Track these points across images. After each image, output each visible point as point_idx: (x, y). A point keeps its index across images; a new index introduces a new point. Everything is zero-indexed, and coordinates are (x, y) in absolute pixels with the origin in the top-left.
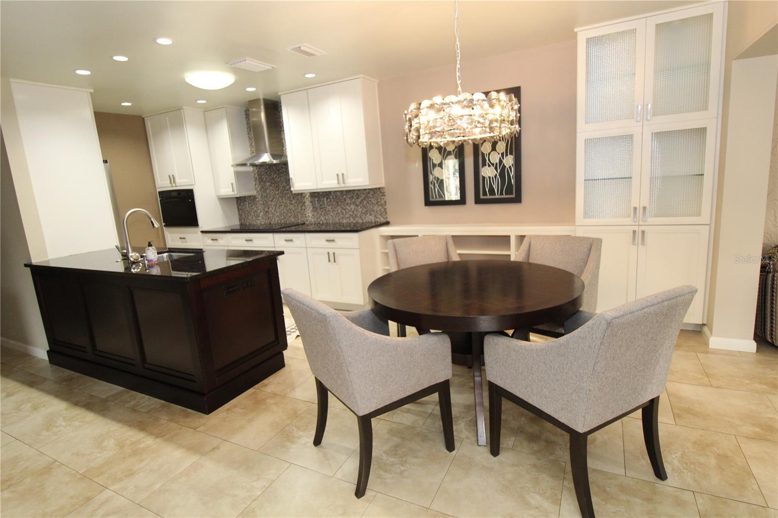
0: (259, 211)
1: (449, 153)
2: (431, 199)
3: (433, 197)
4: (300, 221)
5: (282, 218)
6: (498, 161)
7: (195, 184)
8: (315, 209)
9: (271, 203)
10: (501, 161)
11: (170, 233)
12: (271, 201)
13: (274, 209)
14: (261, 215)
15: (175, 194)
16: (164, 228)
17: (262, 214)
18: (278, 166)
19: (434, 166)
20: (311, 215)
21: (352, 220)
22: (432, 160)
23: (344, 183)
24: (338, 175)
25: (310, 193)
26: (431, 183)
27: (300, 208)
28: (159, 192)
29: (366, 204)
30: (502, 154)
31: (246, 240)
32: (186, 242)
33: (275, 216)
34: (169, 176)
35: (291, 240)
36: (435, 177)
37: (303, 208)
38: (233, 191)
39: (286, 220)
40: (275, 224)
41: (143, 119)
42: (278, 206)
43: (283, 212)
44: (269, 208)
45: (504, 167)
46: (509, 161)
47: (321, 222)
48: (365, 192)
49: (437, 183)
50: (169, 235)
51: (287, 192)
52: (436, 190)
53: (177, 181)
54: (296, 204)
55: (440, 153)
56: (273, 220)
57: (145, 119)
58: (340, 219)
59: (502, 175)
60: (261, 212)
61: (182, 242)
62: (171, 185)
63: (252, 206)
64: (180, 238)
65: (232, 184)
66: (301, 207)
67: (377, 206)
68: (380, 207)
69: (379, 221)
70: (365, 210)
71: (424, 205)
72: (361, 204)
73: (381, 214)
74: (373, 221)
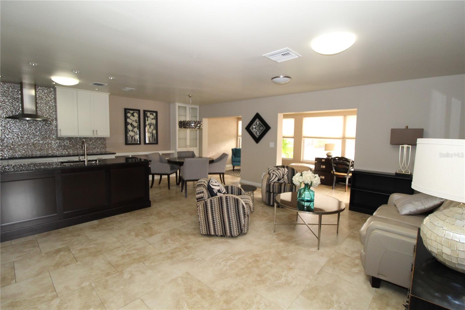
1: (135, 127)
2: (128, 143)
3: (129, 142)
6: (151, 132)
10: (152, 132)
19: (129, 131)
22: (129, 129)
23: (97, 134)
24: (93, 131)
25: (61, 138)
26: (128, 137)
29: (95, 144)
30: (153, 130)
45: (153, 133)
46: (154, 132)
48: (95, 139)
49: (130, 137)
52: (130, 139)
55: (132, 126)
59: (152, 135)
67: (101, 145)
68: (103, 145)
69: (102, 151)
70: (94, 146)
71: (125, 144)
72: (92, 144)
73: (103, 148)
74: (99, 151)
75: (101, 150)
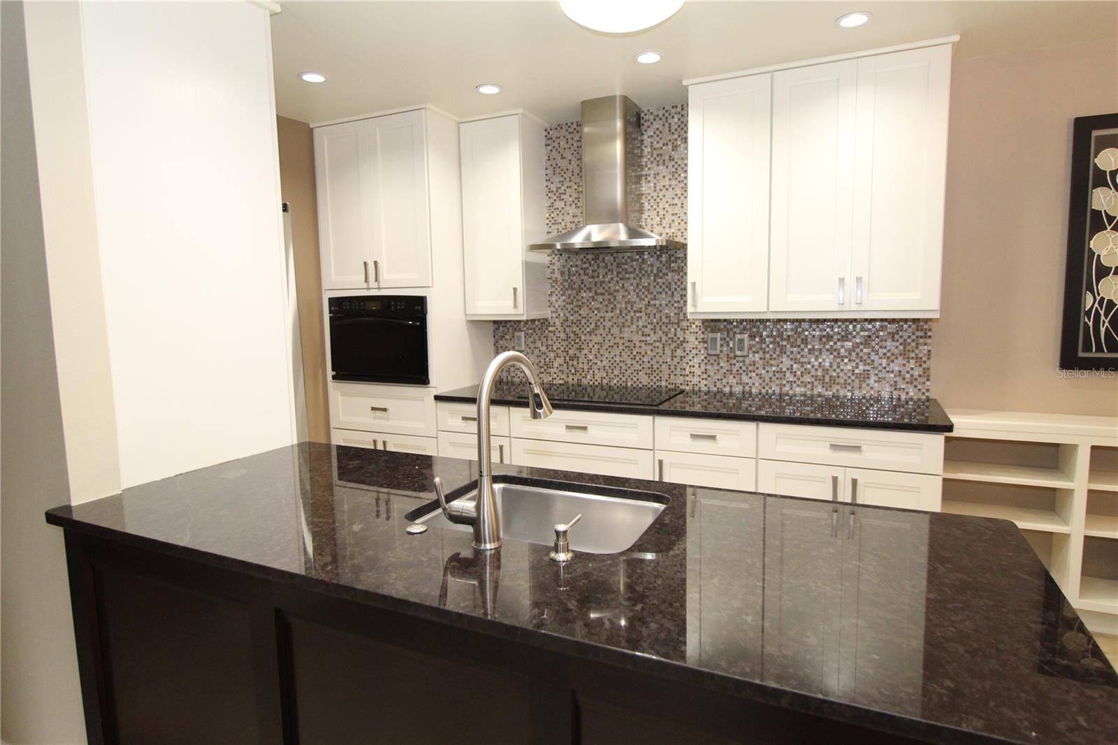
0: (552, 355)
2: (1081, 353)
3: (1088, 349)
4: (664, 383)
5: (616, 372)
7: (432, 287)
8: (712, 358)
9: (588, 337)
11: (343, 394)
12: (590, 333)
13: (594, 351)
14: (556, 365)
15: (374, 307)
16: (332, 384)
17: (560, 361)
18: (620, 255)
20: (698, 371)
21: (819, 389)
22: (1099, 256)
23: (860, 301)
24: (842, 283)
25: (704, 321)
26: (1088, 313)
27: (668, 352)
28: (330, 300)
29: (869, 356)
31: (568, 427)
32: (387, 419)
33: (594, 367)
34: (365, 263)
35: (713, 437)
36: (1102, 299)
37: (679, 352)
38: (515, 306)
39: (624, 379)
40: (593, 387)
41: (310, 132)
42: (606, 346)
43: (618, 359)
44: (580, 349)
47: (727, 390)
49: (1106, 316)
50: (340, 397)
51: (638, 314)
52: (1103, 330)
53: (385, 276)
54: (657, 344)
56: (589, 377)
57: (317, 133)
58: (782, 386)
60: (557, 356)
61: (375, 418)
62: (365, 285)
63: (534, 342)
64: (373, 409)
65: (515, 290)
66: (674, 351)
67: (900, 360)
68: (912, 364)
69: (903, 397)
70: (861, 367)
71: (1058, 364)
72: (854, 354)
73: (912, 381)
74: (886, 395)
75: (895, 386)
